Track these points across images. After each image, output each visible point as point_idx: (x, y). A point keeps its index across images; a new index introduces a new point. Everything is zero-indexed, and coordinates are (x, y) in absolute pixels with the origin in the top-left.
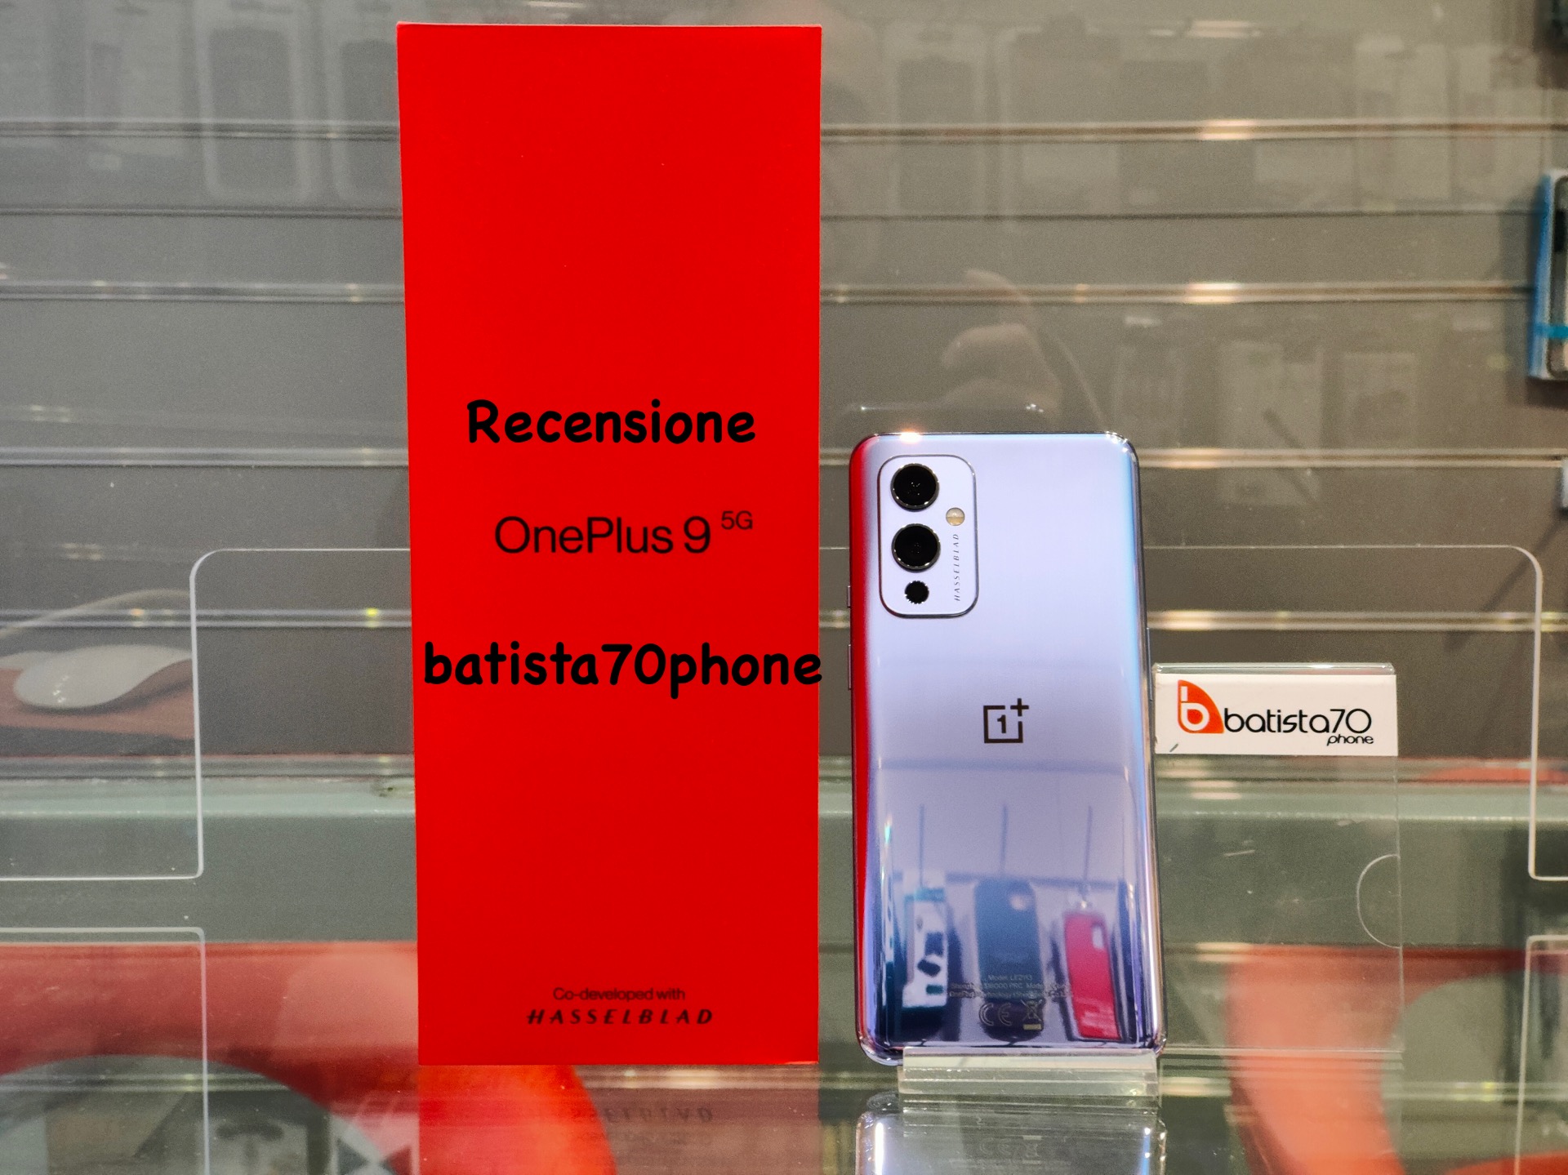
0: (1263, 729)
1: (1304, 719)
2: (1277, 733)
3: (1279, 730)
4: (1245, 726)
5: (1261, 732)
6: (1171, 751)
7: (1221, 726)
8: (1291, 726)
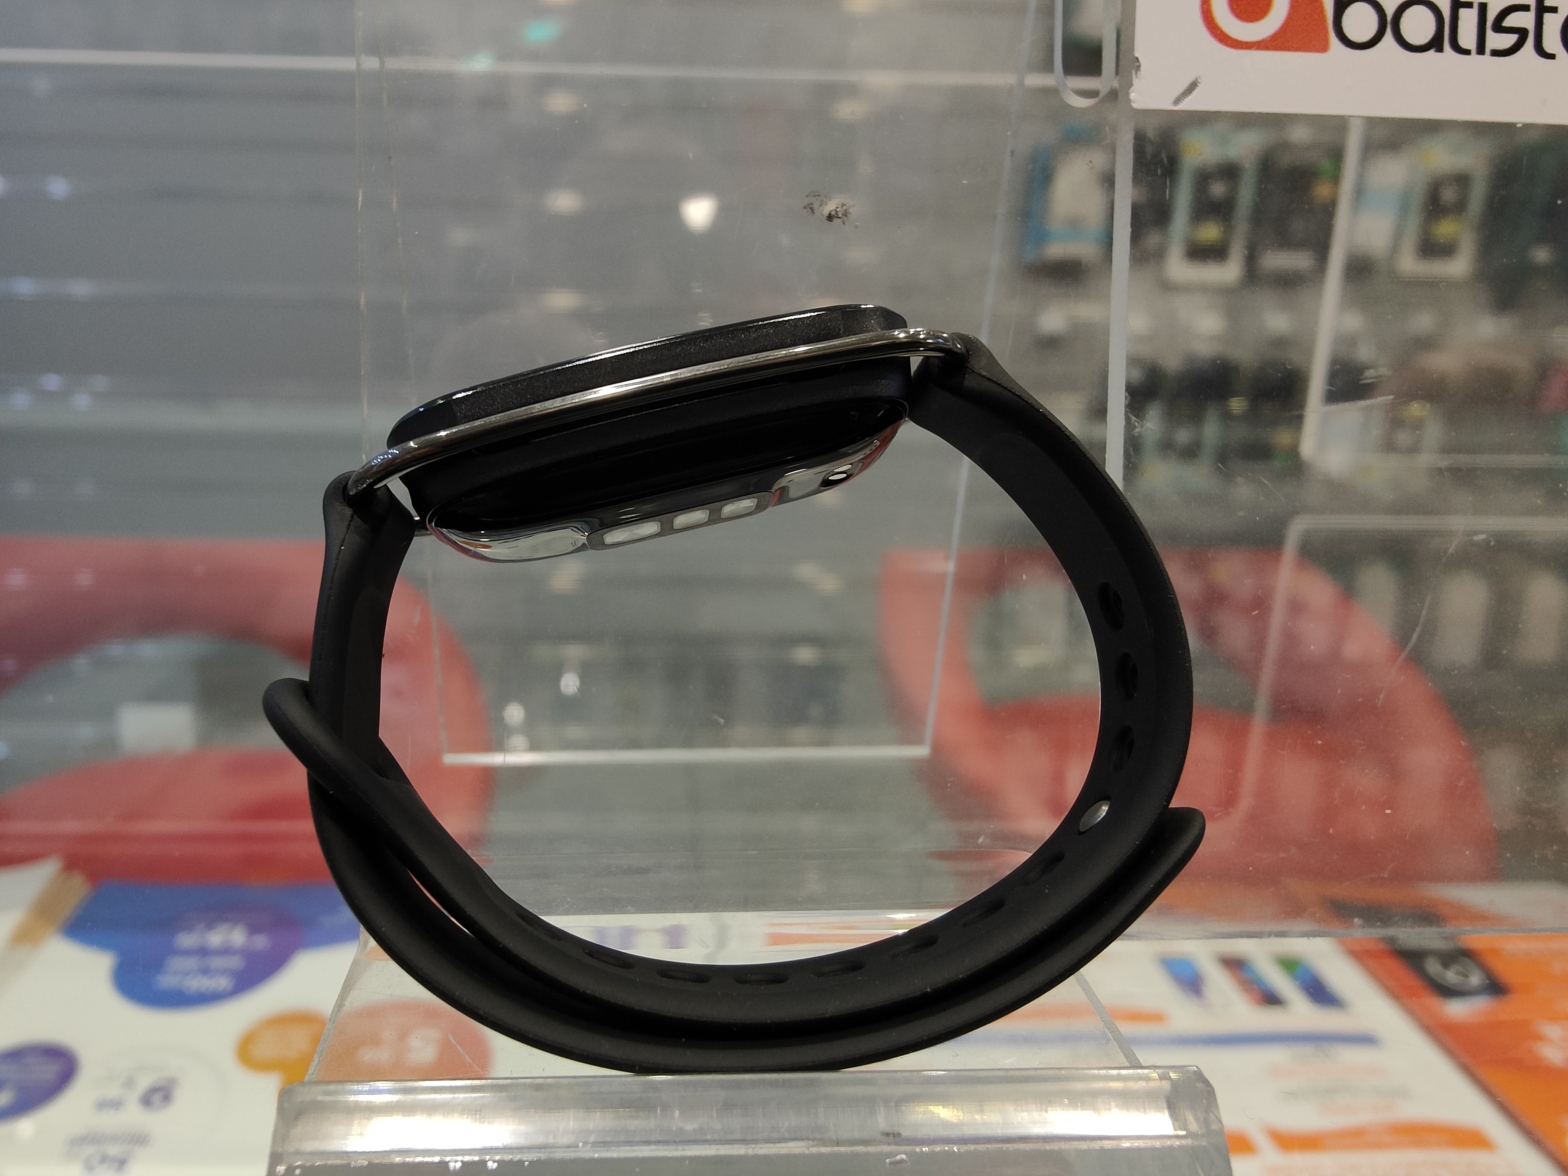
0: (1436, 44)
1: (1547, 16)
2: (1474, 56)
3: (1481, 50)
4: (1389, 36)
5: (1432, 53)
6: (1177, 101)
7: (1327, 32)
8: (1512, 39)
